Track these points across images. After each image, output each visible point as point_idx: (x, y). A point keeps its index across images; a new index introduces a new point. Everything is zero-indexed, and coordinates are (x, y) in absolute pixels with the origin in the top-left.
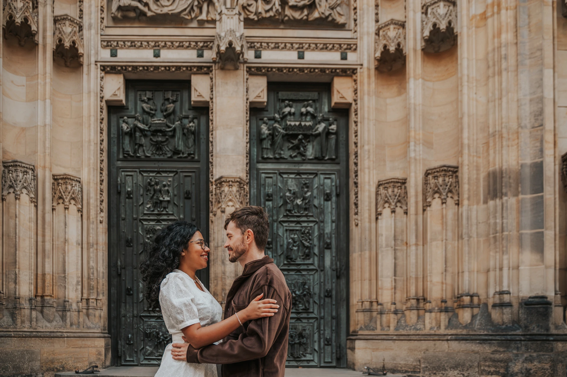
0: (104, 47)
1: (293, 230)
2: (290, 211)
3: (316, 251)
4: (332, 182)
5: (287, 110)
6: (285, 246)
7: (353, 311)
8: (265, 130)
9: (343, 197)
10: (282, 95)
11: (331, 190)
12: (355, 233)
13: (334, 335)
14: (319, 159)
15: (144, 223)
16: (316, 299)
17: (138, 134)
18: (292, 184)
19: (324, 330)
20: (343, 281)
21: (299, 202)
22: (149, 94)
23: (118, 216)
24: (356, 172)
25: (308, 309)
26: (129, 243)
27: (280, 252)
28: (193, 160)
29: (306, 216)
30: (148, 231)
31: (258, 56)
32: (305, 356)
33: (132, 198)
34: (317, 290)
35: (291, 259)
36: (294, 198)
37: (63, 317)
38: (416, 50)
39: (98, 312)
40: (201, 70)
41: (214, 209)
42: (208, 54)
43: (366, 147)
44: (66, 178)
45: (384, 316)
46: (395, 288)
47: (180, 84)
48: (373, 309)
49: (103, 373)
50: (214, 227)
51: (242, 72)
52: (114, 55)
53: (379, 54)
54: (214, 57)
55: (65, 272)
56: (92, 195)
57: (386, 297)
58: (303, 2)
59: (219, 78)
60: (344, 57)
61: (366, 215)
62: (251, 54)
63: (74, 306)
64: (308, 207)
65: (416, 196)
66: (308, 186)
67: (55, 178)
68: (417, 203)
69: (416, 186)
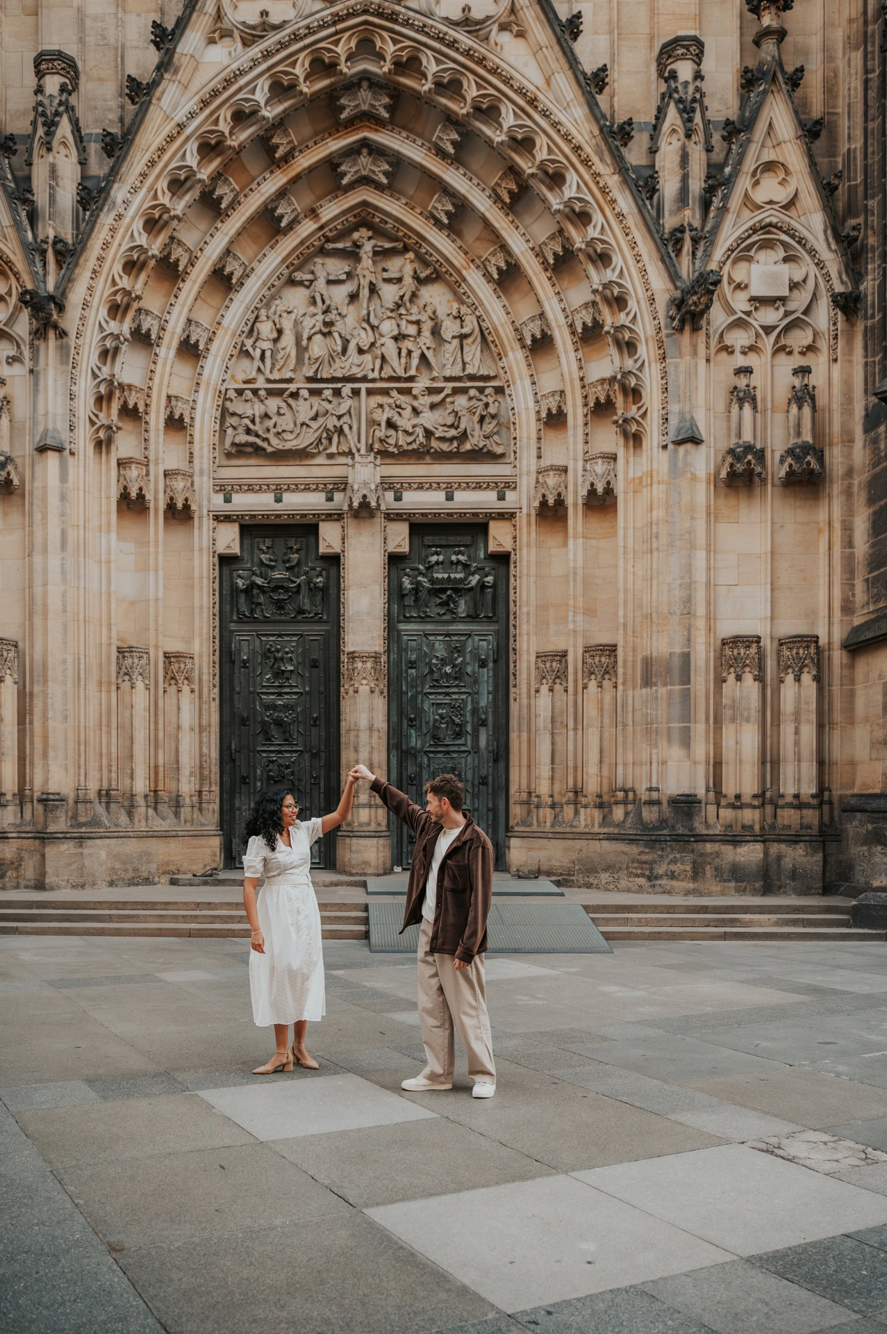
0: (216, 492)
1: (441, 704)
2: (437, 680)
3: (469, 728)
4: (488, 645)
5: (434, 559)
6: (432, 723)
7: (511, 801)
8: (406, 583)
9: (502, 663)
10: (428, 540)
11: (487, 656)
12: (514, 708)
14: (473, 617)
15: (263, 697)
17: (255, 591)
18: (441, 651)
20: (502, 765)
21: (448, 669)
22: (268, 542)
23: (232, 689)
24: (515, 636)
26: (244, 721)
27: (425, 731)
28: (320, 621)
29: (457, 686)
30: (267, 707)
31: (398, 498)
33: (248, 667)
34: (470, 776)
35: (438, 739)
36: (442, 665)
37: (177, 814)
38: (575, 505)
39: (211, 806)
40: (330, 517)
41: (346, 686)
42: (338, 497)
43: (525, 610)
44: (179, 656)
45: (541, 810)
46: (552, 778)
47: (306, 529)
48: (531, 801)
49: (223, 875)
50: (345, 705)
51: (379, 520)
52: (228, 500)
53: (537, 504)
54: (346, 508)
55: (177, 762)
56: (205, 670)
57: (544, 788)
58: (453, 432)
59: (352, 527)
60: (501, 498)
61: (524, 690)
62: (390, 495)
63: (188, 801)
64: (459, 675)
65: (576, 673)
66: (460, 650)
67: (167, 656)
68: (576, 681)
69: (575, 662)
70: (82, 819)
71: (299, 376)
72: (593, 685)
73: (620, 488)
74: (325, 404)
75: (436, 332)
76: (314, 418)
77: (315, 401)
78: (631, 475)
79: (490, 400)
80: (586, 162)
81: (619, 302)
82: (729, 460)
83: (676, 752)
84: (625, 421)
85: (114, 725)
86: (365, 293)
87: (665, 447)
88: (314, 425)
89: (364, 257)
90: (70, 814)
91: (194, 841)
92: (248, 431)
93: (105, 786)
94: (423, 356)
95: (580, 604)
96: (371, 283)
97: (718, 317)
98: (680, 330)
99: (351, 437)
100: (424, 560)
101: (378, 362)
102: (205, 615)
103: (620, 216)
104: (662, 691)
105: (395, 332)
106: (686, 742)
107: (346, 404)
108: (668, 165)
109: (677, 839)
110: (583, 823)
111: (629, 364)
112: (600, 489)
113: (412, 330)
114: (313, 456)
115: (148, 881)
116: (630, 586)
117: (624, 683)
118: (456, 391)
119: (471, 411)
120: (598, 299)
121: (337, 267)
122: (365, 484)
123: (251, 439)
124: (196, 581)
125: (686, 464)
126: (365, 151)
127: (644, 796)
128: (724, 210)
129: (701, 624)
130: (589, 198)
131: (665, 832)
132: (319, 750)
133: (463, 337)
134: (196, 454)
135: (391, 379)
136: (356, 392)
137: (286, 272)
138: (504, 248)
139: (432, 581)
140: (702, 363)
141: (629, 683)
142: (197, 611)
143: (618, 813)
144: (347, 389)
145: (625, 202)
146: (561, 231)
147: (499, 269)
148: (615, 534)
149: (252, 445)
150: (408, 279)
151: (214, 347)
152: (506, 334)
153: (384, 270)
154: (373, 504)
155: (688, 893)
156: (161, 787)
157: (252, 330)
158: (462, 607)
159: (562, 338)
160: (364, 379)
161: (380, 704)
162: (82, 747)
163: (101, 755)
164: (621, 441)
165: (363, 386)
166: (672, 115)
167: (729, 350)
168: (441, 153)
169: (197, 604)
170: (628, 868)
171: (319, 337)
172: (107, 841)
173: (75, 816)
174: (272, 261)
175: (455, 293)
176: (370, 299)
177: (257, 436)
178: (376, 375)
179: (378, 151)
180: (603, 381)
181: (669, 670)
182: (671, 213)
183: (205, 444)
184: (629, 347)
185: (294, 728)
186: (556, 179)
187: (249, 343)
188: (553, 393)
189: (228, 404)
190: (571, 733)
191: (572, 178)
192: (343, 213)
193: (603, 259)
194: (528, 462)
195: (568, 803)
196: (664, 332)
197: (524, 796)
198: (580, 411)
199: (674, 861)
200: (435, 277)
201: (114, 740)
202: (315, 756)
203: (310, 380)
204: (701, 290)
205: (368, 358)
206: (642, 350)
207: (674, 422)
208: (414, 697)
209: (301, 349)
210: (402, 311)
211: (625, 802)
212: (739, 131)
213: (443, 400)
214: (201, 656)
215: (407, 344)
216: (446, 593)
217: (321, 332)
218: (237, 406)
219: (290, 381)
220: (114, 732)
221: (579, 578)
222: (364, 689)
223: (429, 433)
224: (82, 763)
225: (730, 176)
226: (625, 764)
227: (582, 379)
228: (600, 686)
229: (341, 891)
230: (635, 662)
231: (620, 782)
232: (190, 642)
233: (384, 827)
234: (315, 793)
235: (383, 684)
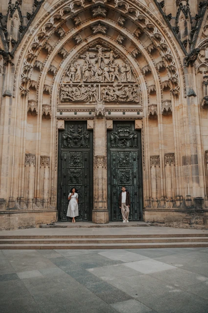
0: (58, 111)
1: (123, 171)
2: (121, 165)
3: (131, 178)
4: (136, 154)
5: (120, 130)
6: (120, 177)
7: (144, 200)
8: (112, 137)
9: (140, 159)
10: (118, 125)
11: (136, 157)
12: (144, 172)
13: (138, 209)
14: (131, 147)
15: (70, 169)
16: (131, 196)
17: (69, 139)
18: (122, 156)
19: (134, 207)
20: (141, 189)
21: (124, 161)
22: (73, 126)
23: (61, 167)
24: (144, 152)
26: (65, 177)
27: (118, 179)
28: (88, 148)
29: (127, 166)
30: (72, 173)
31: (109, 114)
33: (66, 161)
34: (131, 193)
35: (122, 182)
37: (43, 205)
38: (160, 115)
39: (54, 203)
40: (90, 118)
41: (95, 166)
42: (92, 113)
43: (146, 144)
44: (45, 157)
45: (154, 203)
46: (157, 193)
47: (83, 122)
48: (150, 200)
49: (56, 224)
50: (95, 172)
51: (104, 119)
52: (61, 114)
53: (149, 115)
54: (95, 115)
55: (43, 189)
56: (53, 162)
57: (154, 196)
58: (124, 96)
59: (96, 121)
60: (138, 114)
61: (147, 167)
62: (107, 113)
63: (46, 201)
64: (128, 163)
65: (162, 162)
66: (128, 156)
67: (41, 157)
68: (162, 164)
69: (162, 158)
70: (11, 207)
71: (82, 82)
72: (168, 165)
73: (173, 109)
74: (89, 88)
75: (119, 71)
76: (86, 92)
77: (86, 88)
78: (176, 106)
79: (134, 88)
80: (159, 24)
81: (170, 60)
82: (204, 100)
83: (195, 184)
84: (174, 91)
85: (23, 177)
86: (100, 60)
87: (186, 97)
88: (86, 94)
89: (100, 52)
90: (7, 206)
91: (48, 213)
92: (67, 95)
93: (20, 196)
94: (116, 77)
95: (163, 142)
96: (101, 58)
97: (197, 64)
98: (188, 66)
99: (96, 97)
100: (117, 131)
101: (104, 78)
102: (53, 145)
103: (169, 38)
104: (189, 166)
105: (108, 70)
106: (198, 181)
107: (95, 89)
108: (181, 26)
109: (197, 211)
110: (167, 206)
111: (174, 76)
112: (167, 109)
113: (113, 70)
114: (85, 102)
115: (32, 227)
116: (177, 136)
117: (177, 164)
118: (125, 86)
119: (129, 91)
120: (164, 60)
121: (92, 54)
122: (100, 109)
123: (68, 97)
124: (51, 136)
125: (192, 102)
126: (99, 24)
127: (186, 198)
128: (197, 36)
129: (199, 146)
130: (161, 34)
131: (194, 209)
132: (87, 185)
133: (126, 72)
134: (52, 101)
135: (107, 82)
136: (98, 86)
137: (78, 55)
138: (137, 49)
139: (119, 137)
140: (194, 75)
141: (179, 164)
142: (51, 144)
143: (178, 203)
144: (95, 85)
145: (170, 34)
146: (153, 43)
147: (136, 54)
148: (172, 122)
149: (68, 99)
150: (111, 58)
151: (58, 73)
152: (138, 71)
153: (105, 55)
154: (103, 114)
155: (202, 229)
156: (38, 196)
157: (69, 69)
158: (128, 144)
159: (154, 71)
160: (100, 82)
161: (105, 171)
162: (12, 184)
163: (19, 186)
164: (172, 96)
165: (100, 84)
166: (181, 14)
167: (201, 72)
168: (120, 25)
169: (51, 142)
170: (182, 221)
171: (87, 71)
172: (19, 214)
173: (8, 206)
174: (74, 52)
175: (124, 61)
176: (101, 62)
177: (70, 97)
178: (103, 81)
179: (103, 25)
180: (166, 81)
181: (191, 160)
182: (183, 38)
183: (55, 98)
184: (173, 72)
185: (79, 179)
186: (151, 30)
187: (68, 73)
188: (152, 86)
189: (62, 88)
190: (162, 179)
191: (156, 29)
192: (94, 40)
193: (165, 49)
194: (145, 104)
195: (162, 200)
196: (183, 67)
197: (148, 198)
198: (160, 90)
199: (197, 218)
200: (119, 57)
201: (23, 182)
202: (85, 187)
203: (84, 82)
204: (194, 54)
205: (101, 77)
206: (177, 72)
207: (188, 90)
208: (115, 169)
209: (82, 74)
210: (110, 65)
211: (180, 200)
212: (200, 17)
213: (122, 88)
214: (52, 157)
215: (112, 73)
216: (123, 140)
217: (88, 70)
218: (64, 89)
219: (79, 82)
220: (23, 179)
221: (162, 134)
222: (100, 167)
223: (118, 96)
224: (12, 189)
225: (198, 28)
226: (179, 188)
227: (160, 81)
228: (170, 165)
229: (94, 229)
230: (180, 158)
231: (178, 194)
232: (49, 153)
233: (106, 209)
234: (86, 198)
235: (106, 165)
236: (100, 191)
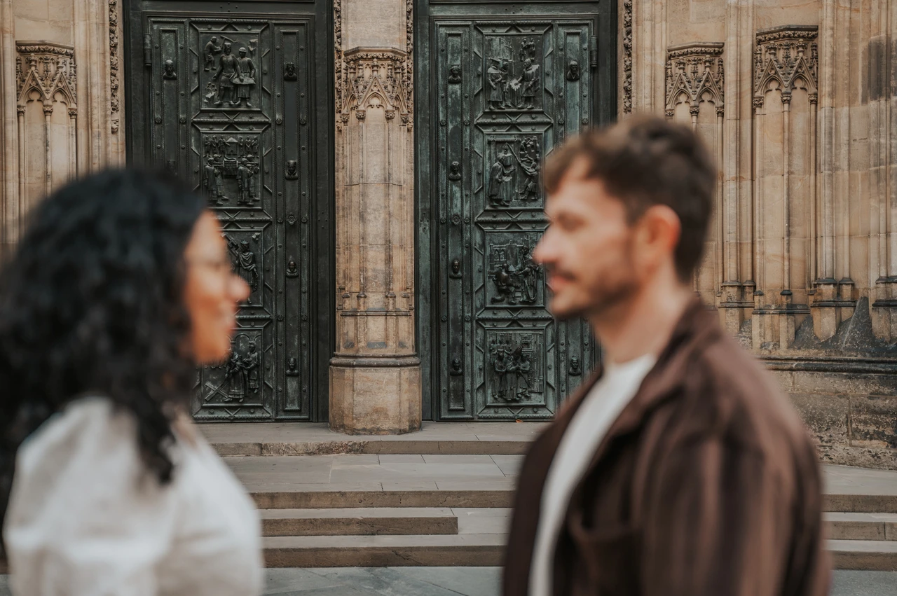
1: (503, 142)
2: (496, 104)
4: (582, 41)
6: (487, 175)
9: (605, 71)
11: (581, 61)
13: (587, 354)
15: (203, 130)
18: (502, 51)
19: (567, 344)
21: (514, 84)
23: (148, 116)
24: (629, 24)
25: (534, 302)
27: (476, 186)
29: (530, 113)
30: (210, 147)
32: (528, 398)
33: (175, 78)
35: (499, 201)
36: (505, 77)
41: (343, 107)
44: (45, 51)
50: (344, 144)
56: (96, 79)
64: (532, 94)
65: (739, 81)
66: (533, 52)
67: (22, 48)
68: (739, 96)
69: (739, 61)
72: (772, 101)
110: (757, 341)
117: (833, 94)
127: (876, 294)
132: (299, 221)
141: (843, 94)
143: (825, 323)
161: (403, 141)
170: (848, 421)
185: (256, 184)
195: (727, 306)
202: (291, 230)
208: (459, 131)
211: (837, 304)
214: (88, 54)
222: (375, 114)
226: (834, 237)
228: (787, 100)
229: (338, 463)
230: (852, 54)
231: (825, 268)
232: (67, 26)
233: (409, 351)
234: (293, 294)
235: (407, 108)
236: (371, 254)
